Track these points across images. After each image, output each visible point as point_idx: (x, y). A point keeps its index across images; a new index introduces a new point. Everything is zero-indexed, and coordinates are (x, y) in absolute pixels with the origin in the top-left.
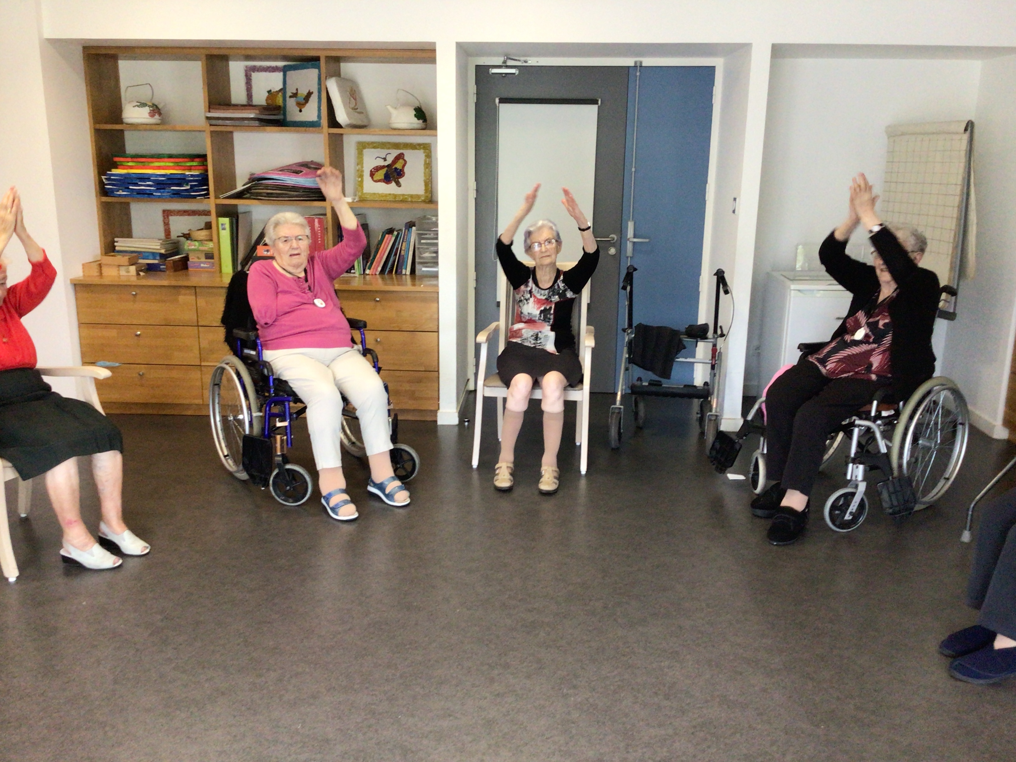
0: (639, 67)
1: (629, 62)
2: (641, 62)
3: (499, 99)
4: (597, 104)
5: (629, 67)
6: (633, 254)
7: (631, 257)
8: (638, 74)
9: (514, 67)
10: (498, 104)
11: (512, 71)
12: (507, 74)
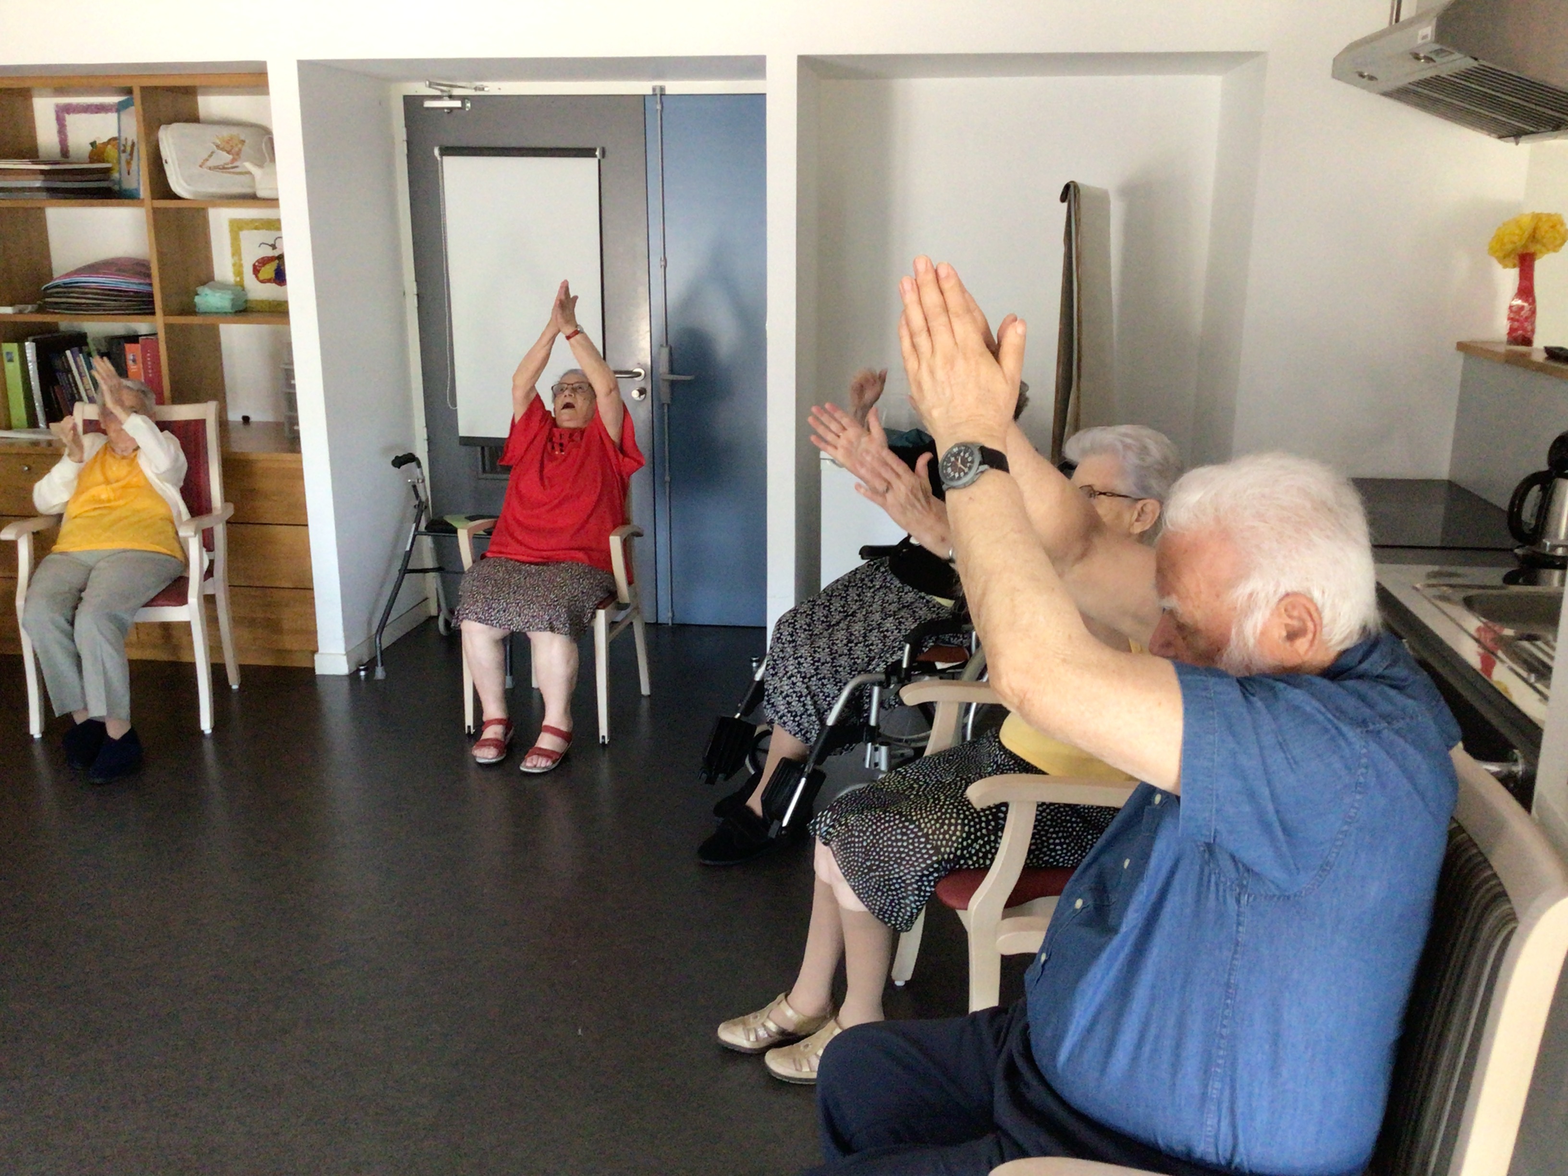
0: (661, 95)
1: (643, 87)
2: (662, 89)
3: (440, 149)
4: (595, 156)
5: (644, 96)
6: (672, 401)
7: (670, 406)
8: (659, 107)
9: (463, 98)
10: (439, 158)
11: (457, 104)
12: (451, 109)
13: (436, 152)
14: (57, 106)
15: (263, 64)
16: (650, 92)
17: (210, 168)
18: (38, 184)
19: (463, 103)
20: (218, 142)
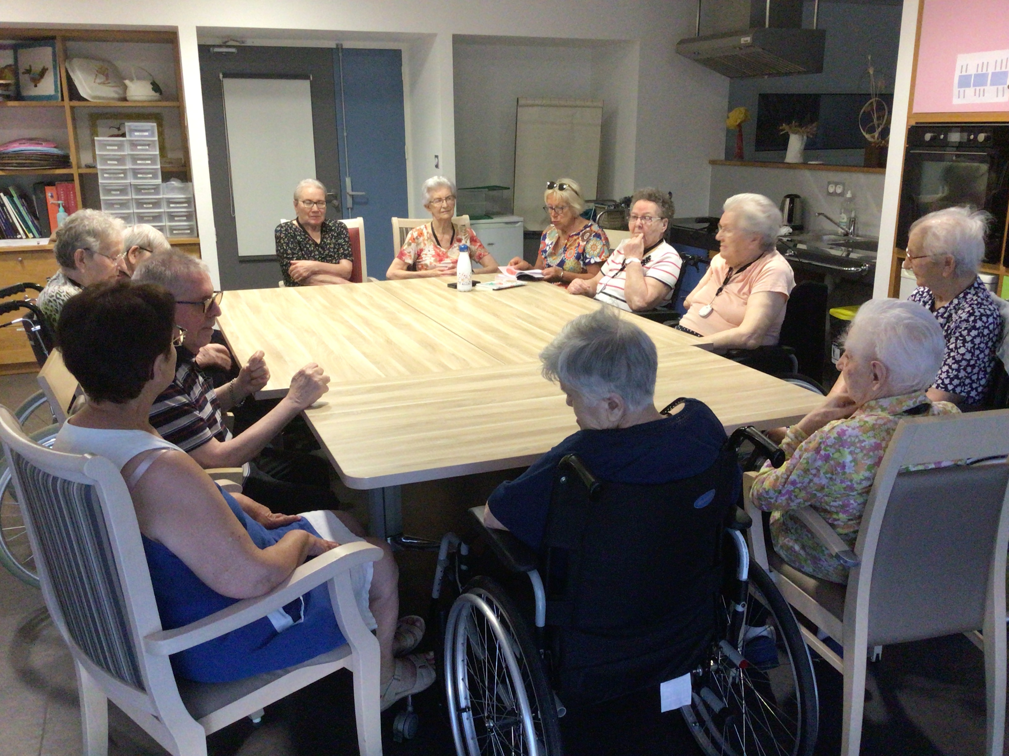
0: (339, 49)
1: (332, 44)
2: (342, 45)
3: (223, 74)
4: (309, 79)
5: (332, 48)
6: (353, 206)
7: (352, 209)
8: (340, 54)
9: (234, 47)
10: (221, 79)
11: (233, 50)
12: (230, 53)
13: (221, 76)
15: (176, 28)
16: (335, 47)
17: (99, 84)
20: (98, 69)
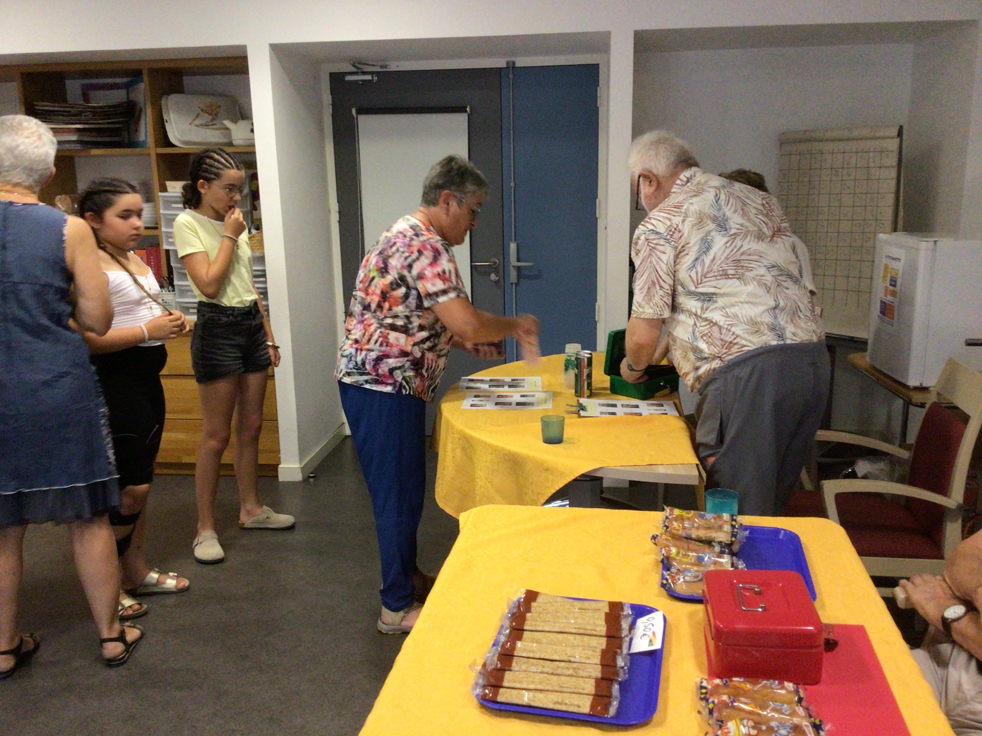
0: (511, 67)
1: (500, 63)
2: (514, 63)
3: (356, 110)
4: (466, 111)
5: (500, 68)
6: (518, 281)
7: (517, 284)
8: (511, 76)
9: (372, 73)
10: (355, 115)
11: (369, 77)
12: (364, 81)
13: (354, 111)
14: (83, 85)
15: (244, 47)
16: (505, 66)
17: (197, 126)
18: (74, 138)
19: (373, 77)
20: (202, 106)
